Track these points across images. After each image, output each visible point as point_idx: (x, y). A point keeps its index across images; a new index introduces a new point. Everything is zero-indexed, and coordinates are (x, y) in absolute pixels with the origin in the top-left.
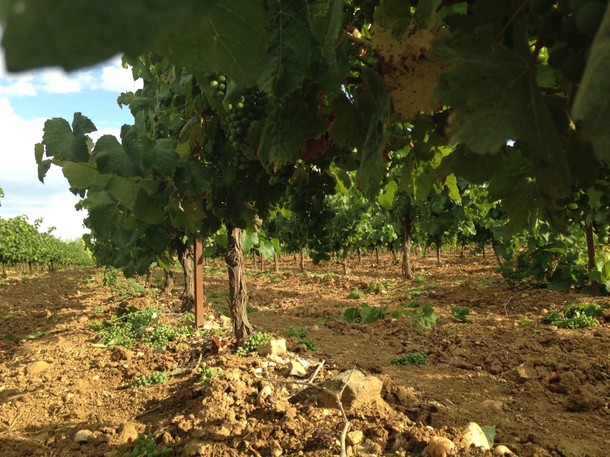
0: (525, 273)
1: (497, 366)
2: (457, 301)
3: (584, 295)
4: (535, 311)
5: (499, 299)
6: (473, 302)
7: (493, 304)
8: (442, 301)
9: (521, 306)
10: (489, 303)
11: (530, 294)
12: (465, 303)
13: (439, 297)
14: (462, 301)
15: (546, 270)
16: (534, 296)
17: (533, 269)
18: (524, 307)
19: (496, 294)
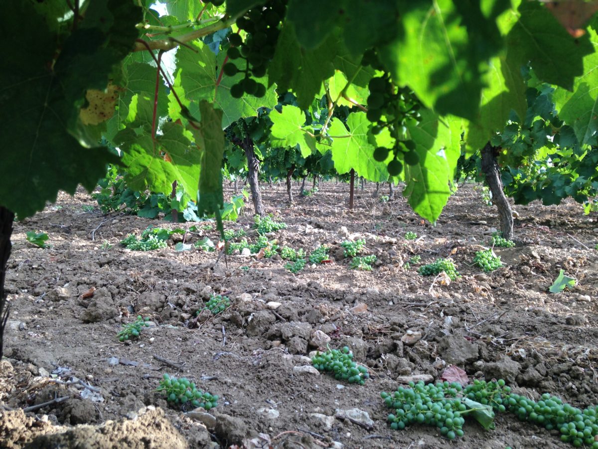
0: (119, 201)
1: (42, 288)
2: (49, 227)
3: (165, 221)
4: (121, 235)
5: (90, 225)
6: (64, 228)
7: (84, 230)
8: (32, 227)
9: (109, 232)
10: (79, 228)
11: (120, 220)
12: (56, 229)
13: (31, 223)
14: (54, 227)
15: (138, 198)
16: (123, 222)
17: (127, 197)
18: (111, 232)
19: (89, 220)
